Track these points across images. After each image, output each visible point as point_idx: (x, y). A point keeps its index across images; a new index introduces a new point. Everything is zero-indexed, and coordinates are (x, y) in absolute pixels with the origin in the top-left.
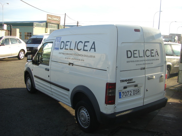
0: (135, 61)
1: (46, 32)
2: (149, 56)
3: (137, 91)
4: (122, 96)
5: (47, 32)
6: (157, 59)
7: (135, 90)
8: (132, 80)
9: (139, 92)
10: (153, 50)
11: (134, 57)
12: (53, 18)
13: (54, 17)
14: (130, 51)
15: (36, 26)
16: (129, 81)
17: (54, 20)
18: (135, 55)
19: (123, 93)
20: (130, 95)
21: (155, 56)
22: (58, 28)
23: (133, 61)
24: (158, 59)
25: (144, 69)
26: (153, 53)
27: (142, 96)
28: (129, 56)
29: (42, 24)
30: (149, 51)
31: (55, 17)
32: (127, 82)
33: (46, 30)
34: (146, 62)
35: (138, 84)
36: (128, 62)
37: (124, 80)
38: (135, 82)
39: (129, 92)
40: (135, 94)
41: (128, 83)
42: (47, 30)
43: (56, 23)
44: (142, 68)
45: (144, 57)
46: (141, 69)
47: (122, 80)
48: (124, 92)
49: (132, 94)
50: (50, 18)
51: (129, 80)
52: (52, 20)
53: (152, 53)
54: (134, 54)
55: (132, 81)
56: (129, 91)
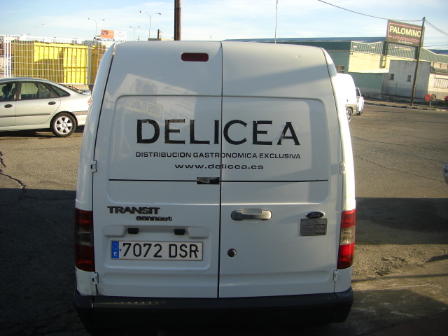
0: (173, 155)
1: (382, 67)
2: (245, 140)
3: (188, 250)
4: (121, 254)
5: (384, 67)
6: (287, 156)
7: (179, 245)
8: (156, 213)
9: (195, 252)
10: (269, 122)
11: (168, 141)
12: (403, 31)
13: (406, 28)
14: (152, 122)
15: (356, 50)
16: (147, 213)
17: (405, 36)
18: (171, 134)
19: (127, 246)
20: (155, 256)
21: (275, 143)
22: (417, 56)
23: (163, 155)
25: (216, 181)
26: (264, 132)
27: (208, 266)
28: (144, 138)
29: (373, 45)
30: (245, 124)
31: (409, 29)
32: (137, 214)
33: (381, 61)
35: (187, 227)
36: (138, 154)
37: (122, 208)
38: (169, 219)
39: (150, 245)
40: (178, 257)
41: (139, 218)
42: (386, 60)
43: (411, 44)
44: (205, 179)
45: (216, 142)
46: (199, 183)
47: (117, 208)
48: (133, 244)
49: (164, 253)
50: (395, 30)
51: (141, 210)
52: (401, 35)
54: (168, 131)
55: (157, 216)
56: (153, 244)
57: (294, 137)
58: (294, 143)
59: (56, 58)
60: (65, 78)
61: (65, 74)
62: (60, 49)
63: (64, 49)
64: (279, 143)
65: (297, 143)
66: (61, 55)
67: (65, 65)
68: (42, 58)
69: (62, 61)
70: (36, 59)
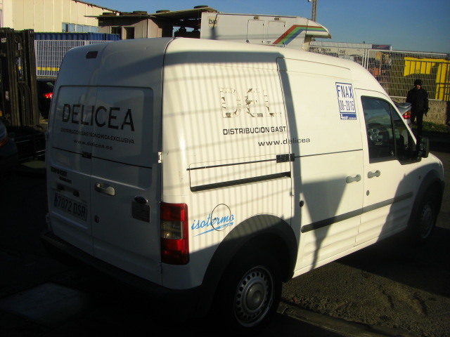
0: (74, 132)
2: (104, 124)
4: (58, 203)
6: (126, 140)
7: (78, 204)
9: (84, 212)
10: (118, 109)
11: (73, 121)
14: (69, 106)
16: (63, 174)
18: (74, 116)
20: (69, 210)
21: (120, 128)
24: (132, 142)
25: (90, 156)
26: (115, 118)
28: (65, 117)
30: (106, 110)
32: (60, 175)
34: (94, 140)
36: (62, 130)
38: (70, 182)
39: (68, 201)
40: (77, 214)
41: (60, 178)
44: (86, 153)
45: (91, 124)
46: (83, 156)
48: (62, 198)
51: (61, 172)
53: (111, 117)
54: (73, 113)
55: (66, 177)
57: (131, 124)
58: (130, 129)
59: (428, 72)
60: (437, 94)
61: (437, 90)
62: (433, 64)
63: (437, 64)
64: (122, 128)
65: (133, 129)
66: (434, 70)
67: (437, 81)
68: (412, 72)
69: (435, 77)
70: (406, 73)
